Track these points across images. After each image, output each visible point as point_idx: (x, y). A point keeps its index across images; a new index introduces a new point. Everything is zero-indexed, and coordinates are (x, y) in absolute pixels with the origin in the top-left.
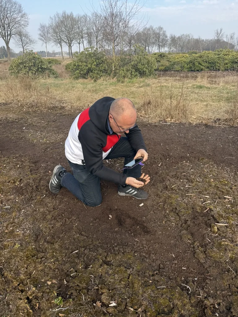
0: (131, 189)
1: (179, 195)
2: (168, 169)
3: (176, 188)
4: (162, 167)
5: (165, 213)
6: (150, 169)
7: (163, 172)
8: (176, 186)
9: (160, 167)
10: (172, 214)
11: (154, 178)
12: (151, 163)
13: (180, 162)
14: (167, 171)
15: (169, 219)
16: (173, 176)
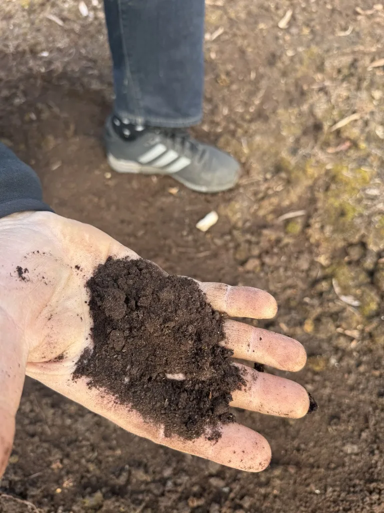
0: (160, 149)
1: (371, 166)
2: (318, 38)
3: (355, 132)
4: (294, 30)
5: (313, 263)
6: (246, 42)
7: (297, 54)
8: (356, 121)
9: (287, 30)
10: (346, 274)
11: (264, 83)
12: (249, 13)
13: (363, 9)
14: (315, 49)
15: (333, 307)
16: (339, 71)
